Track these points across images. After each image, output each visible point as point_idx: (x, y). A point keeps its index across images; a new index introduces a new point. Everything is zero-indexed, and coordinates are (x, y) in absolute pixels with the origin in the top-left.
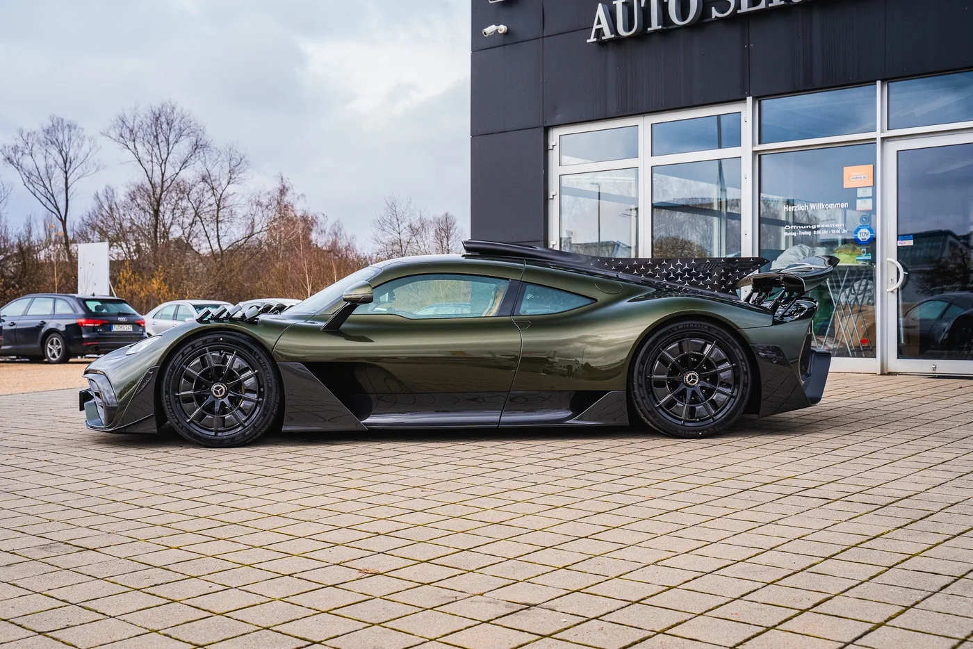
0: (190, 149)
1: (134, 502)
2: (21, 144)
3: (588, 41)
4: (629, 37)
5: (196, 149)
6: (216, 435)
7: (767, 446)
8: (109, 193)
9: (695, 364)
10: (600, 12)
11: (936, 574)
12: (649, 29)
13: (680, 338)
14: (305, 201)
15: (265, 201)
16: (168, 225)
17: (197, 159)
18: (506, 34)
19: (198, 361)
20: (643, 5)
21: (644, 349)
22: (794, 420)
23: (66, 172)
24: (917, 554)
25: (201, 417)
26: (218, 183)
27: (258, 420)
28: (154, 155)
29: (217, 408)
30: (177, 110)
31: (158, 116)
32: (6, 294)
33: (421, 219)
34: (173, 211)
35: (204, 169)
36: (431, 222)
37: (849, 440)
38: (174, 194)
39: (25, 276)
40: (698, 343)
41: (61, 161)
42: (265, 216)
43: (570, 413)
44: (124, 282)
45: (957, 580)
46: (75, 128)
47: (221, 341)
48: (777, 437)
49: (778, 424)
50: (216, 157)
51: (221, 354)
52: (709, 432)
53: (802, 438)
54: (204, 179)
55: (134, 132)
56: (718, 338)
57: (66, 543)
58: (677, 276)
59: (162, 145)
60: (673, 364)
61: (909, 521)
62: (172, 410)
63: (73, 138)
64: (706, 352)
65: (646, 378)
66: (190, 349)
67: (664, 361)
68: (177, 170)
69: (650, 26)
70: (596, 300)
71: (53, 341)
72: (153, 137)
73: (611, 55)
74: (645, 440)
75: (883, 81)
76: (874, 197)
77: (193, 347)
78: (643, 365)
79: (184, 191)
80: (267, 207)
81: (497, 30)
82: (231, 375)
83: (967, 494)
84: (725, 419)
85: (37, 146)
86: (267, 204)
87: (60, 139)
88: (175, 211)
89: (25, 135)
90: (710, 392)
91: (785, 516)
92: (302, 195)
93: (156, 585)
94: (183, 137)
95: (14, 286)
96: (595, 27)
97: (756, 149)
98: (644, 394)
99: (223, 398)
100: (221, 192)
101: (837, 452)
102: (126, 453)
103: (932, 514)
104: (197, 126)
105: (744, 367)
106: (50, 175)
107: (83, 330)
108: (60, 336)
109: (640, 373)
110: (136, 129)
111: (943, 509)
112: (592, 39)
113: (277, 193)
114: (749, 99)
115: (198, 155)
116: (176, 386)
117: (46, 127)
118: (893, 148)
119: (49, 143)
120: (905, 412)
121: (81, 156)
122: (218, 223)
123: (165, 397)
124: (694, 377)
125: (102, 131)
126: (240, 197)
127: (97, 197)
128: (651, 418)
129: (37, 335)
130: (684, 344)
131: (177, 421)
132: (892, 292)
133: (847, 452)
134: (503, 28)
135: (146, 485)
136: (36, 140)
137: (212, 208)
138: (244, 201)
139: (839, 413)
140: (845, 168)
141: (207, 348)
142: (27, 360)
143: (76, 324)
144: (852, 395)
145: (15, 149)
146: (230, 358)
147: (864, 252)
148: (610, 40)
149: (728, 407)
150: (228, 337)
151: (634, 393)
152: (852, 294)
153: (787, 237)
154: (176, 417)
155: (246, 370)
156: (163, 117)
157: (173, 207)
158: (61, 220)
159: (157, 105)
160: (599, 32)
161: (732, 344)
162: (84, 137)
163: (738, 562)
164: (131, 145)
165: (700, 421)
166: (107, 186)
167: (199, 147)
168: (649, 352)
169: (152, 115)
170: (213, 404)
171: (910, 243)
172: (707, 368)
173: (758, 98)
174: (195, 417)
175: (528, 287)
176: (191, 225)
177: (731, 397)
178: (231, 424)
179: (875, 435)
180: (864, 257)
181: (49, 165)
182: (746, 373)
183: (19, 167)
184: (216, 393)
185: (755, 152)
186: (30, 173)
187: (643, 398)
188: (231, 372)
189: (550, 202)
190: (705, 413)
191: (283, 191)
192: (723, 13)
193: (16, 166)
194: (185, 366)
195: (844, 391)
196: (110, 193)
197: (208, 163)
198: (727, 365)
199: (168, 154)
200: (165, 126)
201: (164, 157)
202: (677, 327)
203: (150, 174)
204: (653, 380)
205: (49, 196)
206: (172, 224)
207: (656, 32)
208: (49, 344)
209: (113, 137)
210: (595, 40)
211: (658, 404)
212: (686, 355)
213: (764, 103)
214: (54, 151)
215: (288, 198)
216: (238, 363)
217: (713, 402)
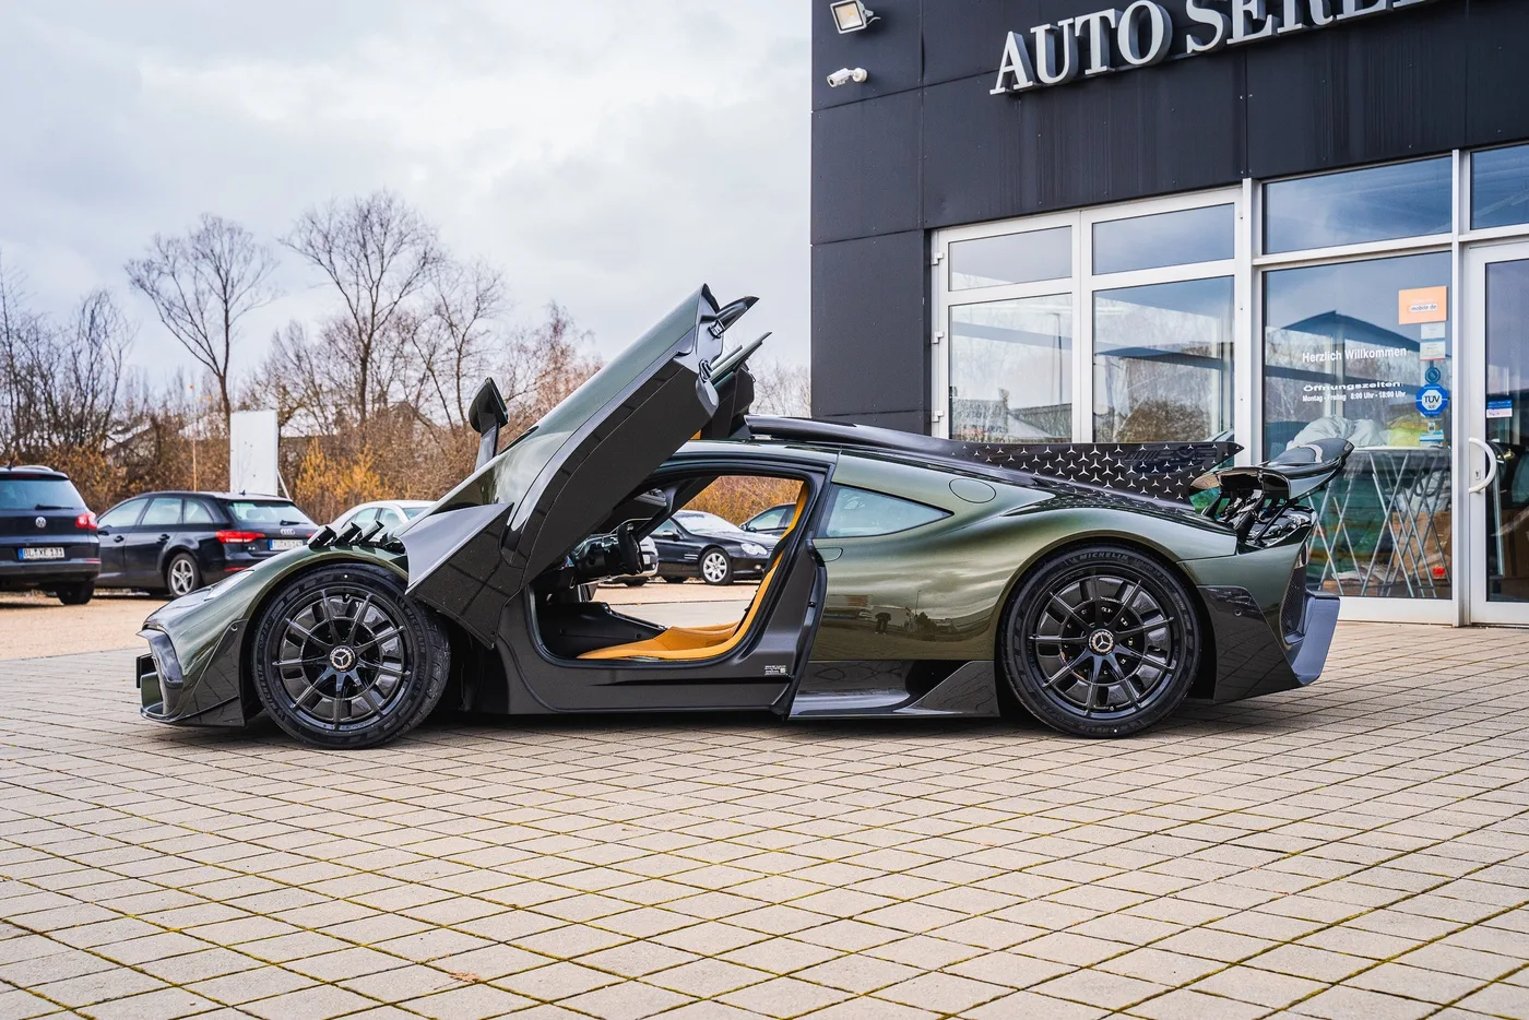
0: (415, 264)
1: (156, 846)
2: (157, 258)
3: (992, 92)
4: (1056, 86)
5: (424, 265)
6: (337, 729)
7: (1221, 754)
8: (295, 332)
9: (1108, 617)
10: (1012, 45)
11: (1407, 998)
12: (1087, 72)
13: (1082, 575)
14: (594, 342)
15: (531, 344)
16: (386, 382)
17: (427, 279)
18: (868, 81)
19: (309, 611)
20: (1077, 33)
21: (1025, 592)
22: (1285, 707)
23: (226, 302)
24: (1389, 960)
25: (313, 701)
26: (459, 316)
27: (404, 705)
28: (360, 274)
29: (339, 685)
30: (397, 204)
31: (366, 213)
32: (129, 491)
33: (777, 371)
34: (393, 362)
35: (437, 295)
36: (793, 374)
37: (1360, 743)
38: (393, 334)
39: (159, 463)
40: (1111, 584)
41: (218, 284)
42: (532, 368)
43: (906, 696)
44: (311, 471)
45: (1440, 1010)
46: (240, 234)
47: (346, 580)
48: (1244, 737)
49: (1255, 713)
50: (456, 276)
51: (345, 600)
52: (1130, 728)
53: (1284, 740)
54: (438, 311)
55: (330, 239)
56: (1145, 575)
57: (6, 922)
58: (1092, 472)
59: (372, 258)
60: (1071, 620)
61: (1403, 895)
62: (269, 689)
63: (237, 248)
64: (1125, 599)
65: (1027, 639)
66: (297, 591)
67: (1057, 614)
68: (396, 297)
69: (1090, 68)
70: (952, 513)
71: (180, 565)
72: (358, 247)
73: (1029, 112)
74: (1026, 740)
75: (1462, 150)
76: (1448, 339)
77: (301, 588)
78: (1022, 619)
79: (408, 329)
80: (535, 353)
81: (851, 77)
82: (362, 634)
83: (1521, 844)
84: (1156, 708)
85: (181, 261)
86: (535, 349)
87: (217, 250)
88: (397, 360)
89: (163, 244)
90: (1133, 663)
91: (1198, 882)
92: (589, 332)
93: (105, 1001)
94: (404, 246)
95: (142, 478)
96: (1004, 69)
97: (1258, 262)
98: (1024, 667)
99: (349, 669)
100: (463, 331)
101: (1334, 766)
102: (191, 758)
103: (1447, 883)
104: (427, 229)
105: (1189, 623)
106: (202, 305)
107: (225, 547)
108: (189, 557)
109: (1017, 632)
110: (333, 233)
111: (1469, 874)
112: (999, 89)
113: (549, 332)
114: (1247, 182)
115: (427, 273)
116: (275, 652)
117: (195, 232)
118: (1479, 258)
119: (201, 256)
120: (1473, 695)
121: (249, 276)
122: (459, 379)
123: (257, 668)
124: (1106, 639)
125: (280, 237)
126: (493, 338)
127: (277, 338)
128: (1035, 705)
129: (157, 555)
130: (1089, 585)
131: (275, 707)
132: (1478, 492)
133: (1349, 767)
134: (860, 74)
135: (192, 816)
136: (181, 253)
137: (452, 354)
138: (499, 344)
139: (1362, 695)
140: (1402, 293)
141: (323, 591)
142: (147, 594)
143: (216, 539)
144: (1393, 664)
145: (149, 266)
146: (360, 606)
147: (1431, 428)
148: (1026, 91)
149: (1161, 688)
150: (357, 572)
151: (1008, 664)
152: (1417, 495)
153: (1334, 403)
154: (274, 701)
155: (385, 625)
156: (375, 215)
157: (392, 354)
158: (219, 375)
159: (364, 198)
160: (1010, 78)
161: (1169, 585)
162: (254, 247)
163: (1082, 968)
164: (325, 258)
165: (1116, 710)
166: (293, 322)
167: (430, 260)
168: (1031, 598)
169: (357, 213)
170: (333, 679)
171: (1507, 413)
172: (1127, 625)
173: (1262, 180)
174: (303, 702)
175: (841, 492)
176: (421, 381)
177: (1167, 671)
178: (360, 711)
179: (1408, 735)
180: (1431, 436)
181: (200, 290)
182: (1190, 633)
183: (154, 294)
184: (337, 661)
185: (1255, 268)
186: (171, 303)
187: (1021, 673)
188: (361, 629)
189: (934, 348)
190: (1123, 696)
191: (557, 329)
192: (1205, 44)
193: (150, 291)
194: (288, 620)
195: (1385, 655)
196: (297, 333)
197: (443, 286)
198: (1160, 619)
199: (382, 272)
200: (377, 229)
201: (376, 276)
202: (1078, 557)
203: (354, 301)
204: (1037, 644)
205: (200, 338)
206: (391, 379)
207: (1098, 76)
208: (174, 570)
209: (298, 245)
210: (1003, 90)
211: (1047, 682)
212: (1093, 603)
213: (1273, 188)
214: (207, 269)
215: (566, 339)
216: (374, 615)
217: (1136, 680)
